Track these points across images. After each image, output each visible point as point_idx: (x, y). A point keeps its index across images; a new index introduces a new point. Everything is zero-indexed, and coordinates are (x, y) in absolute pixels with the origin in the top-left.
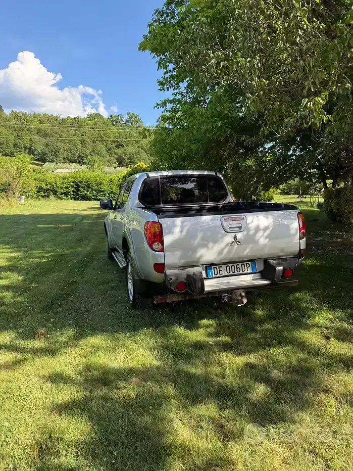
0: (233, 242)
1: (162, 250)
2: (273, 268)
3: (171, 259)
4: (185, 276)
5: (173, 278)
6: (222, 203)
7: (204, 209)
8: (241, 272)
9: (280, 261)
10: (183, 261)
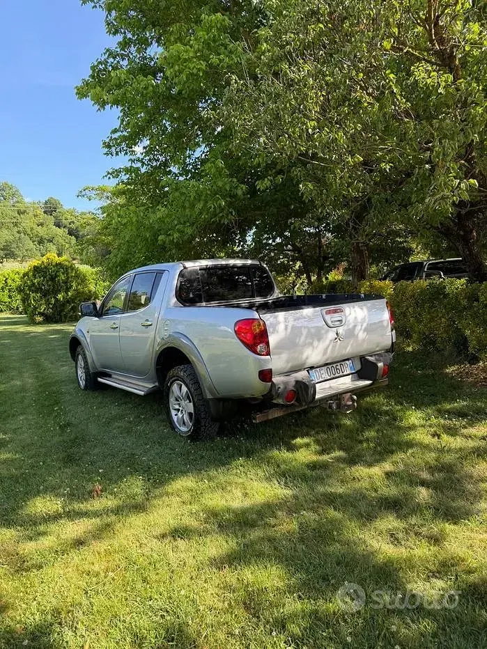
0: (336, 339)
1: (268, 354)
2: (375, 365)
3: (276, 362)
4: (294, 383)
5: (282, 387)
6: (270, 299)
7: (254, 306)
8: (341, 374)
9: (377, 357)
10: (290, 365)
